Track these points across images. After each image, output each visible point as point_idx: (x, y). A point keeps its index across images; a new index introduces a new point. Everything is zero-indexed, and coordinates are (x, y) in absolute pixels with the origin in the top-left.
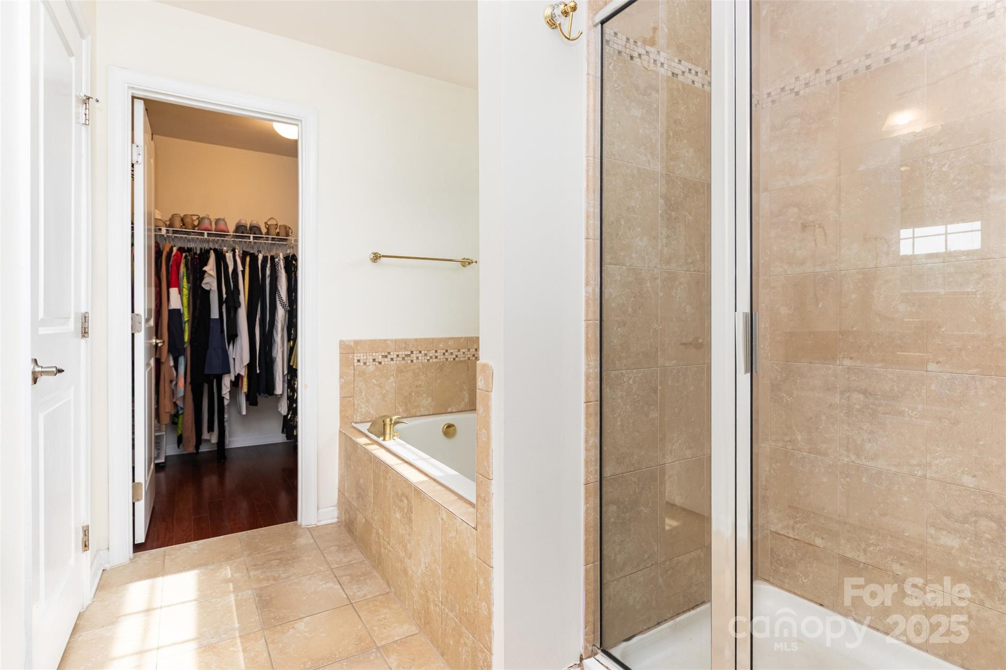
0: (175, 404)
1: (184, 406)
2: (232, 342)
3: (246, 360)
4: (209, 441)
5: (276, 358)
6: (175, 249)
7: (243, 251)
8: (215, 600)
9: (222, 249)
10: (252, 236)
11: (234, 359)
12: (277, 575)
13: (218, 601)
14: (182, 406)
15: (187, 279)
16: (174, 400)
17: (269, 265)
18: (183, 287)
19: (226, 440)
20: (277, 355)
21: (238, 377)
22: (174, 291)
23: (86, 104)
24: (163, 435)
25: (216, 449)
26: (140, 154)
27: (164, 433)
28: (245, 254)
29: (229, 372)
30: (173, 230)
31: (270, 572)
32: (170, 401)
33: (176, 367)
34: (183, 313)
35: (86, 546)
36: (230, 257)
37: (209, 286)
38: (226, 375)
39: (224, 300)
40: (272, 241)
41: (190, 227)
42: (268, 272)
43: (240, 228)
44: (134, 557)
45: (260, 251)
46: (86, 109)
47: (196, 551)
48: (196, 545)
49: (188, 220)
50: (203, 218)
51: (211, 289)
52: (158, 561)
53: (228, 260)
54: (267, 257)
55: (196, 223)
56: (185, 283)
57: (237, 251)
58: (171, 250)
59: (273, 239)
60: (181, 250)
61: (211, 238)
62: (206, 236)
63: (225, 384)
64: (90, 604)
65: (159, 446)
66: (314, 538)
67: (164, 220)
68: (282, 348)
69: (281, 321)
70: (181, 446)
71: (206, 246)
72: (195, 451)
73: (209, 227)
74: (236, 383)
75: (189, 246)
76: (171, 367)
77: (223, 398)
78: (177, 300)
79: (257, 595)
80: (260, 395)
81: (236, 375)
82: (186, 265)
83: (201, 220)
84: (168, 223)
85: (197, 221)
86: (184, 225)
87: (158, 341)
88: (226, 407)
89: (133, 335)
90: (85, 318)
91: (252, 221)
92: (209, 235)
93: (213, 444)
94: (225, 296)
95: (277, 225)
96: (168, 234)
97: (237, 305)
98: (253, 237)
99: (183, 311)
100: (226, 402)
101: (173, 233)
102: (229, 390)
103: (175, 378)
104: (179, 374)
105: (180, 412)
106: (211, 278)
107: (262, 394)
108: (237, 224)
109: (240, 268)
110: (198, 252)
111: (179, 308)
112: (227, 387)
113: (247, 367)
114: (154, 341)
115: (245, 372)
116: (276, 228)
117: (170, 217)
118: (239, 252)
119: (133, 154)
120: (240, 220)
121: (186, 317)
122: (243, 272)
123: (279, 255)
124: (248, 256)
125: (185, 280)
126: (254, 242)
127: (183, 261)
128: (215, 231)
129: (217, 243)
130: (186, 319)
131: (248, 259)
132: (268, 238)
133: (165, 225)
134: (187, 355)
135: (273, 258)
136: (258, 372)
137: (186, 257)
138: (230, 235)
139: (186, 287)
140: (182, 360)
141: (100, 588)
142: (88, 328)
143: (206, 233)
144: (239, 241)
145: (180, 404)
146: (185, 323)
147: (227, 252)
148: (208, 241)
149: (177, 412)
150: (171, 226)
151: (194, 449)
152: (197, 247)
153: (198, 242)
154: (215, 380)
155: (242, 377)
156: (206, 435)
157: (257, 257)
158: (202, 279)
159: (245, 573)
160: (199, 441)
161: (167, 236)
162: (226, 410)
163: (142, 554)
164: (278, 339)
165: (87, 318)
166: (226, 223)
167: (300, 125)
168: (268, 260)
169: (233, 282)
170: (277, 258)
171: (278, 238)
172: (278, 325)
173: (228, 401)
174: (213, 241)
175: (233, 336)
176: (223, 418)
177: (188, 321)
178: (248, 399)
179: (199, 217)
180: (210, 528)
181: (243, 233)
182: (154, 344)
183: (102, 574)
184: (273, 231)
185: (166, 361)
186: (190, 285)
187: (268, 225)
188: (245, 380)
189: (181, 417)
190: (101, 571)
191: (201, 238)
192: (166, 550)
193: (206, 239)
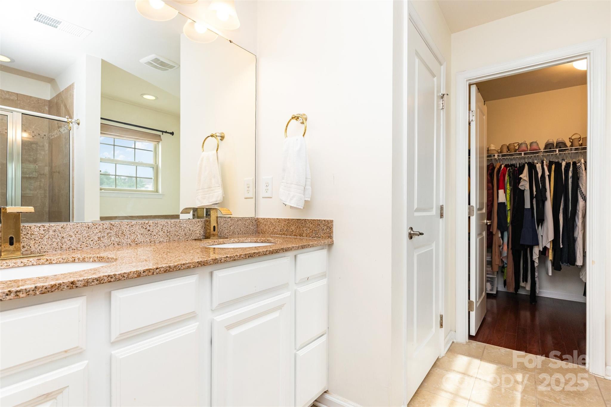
0: (502, 261)
1: (507, 262)
2: (540, 224)
3: (551, 237)
4: (524, 288)
5: (577, 238)
6: (503, 166)
7: (550, 162)
8: (509, 390)
9: (534, 162)
10: (557, 150)
11: (542, 236)
12: (558, 398)
13: (510, 392)
14: (506, 262)
15: (509, 183)
16: (501, 258)
17: (571, 169)
18: (507, 189)
19: (536, 290)
20: (578, 236)
21: (545, 249)
22: (501, 192)
23: (443, 98)
24: (495, 277)
25: (529, 294)
26: (473, 116)
27: (496, 276)
28: (550, 164)
29: (538, 244)
30: (502, 155)
31: (553, 393)
32: (499, 258)
33: (502, 237)
34: (507, 205)
35: (441, 325)
36: (539, 166)
37: (524, 187)
38: (535, 246)
39: (534, 196)
40: (575, 150)
41: (513, 151)
42: (570, 174)
43: (549, 146)
44: (469, 342)
45: (564, 159)
46: (443, 100)
47: (503, 354)
48: (504, 350)
49: (512, 147)
50: (521, 144)
51: (525, 189)
52: (481, 350)
53: (538, 169)
54: (570, 163)
55: (517, 148)
56: (508, 187)
57: (545, 162)
58: (500, 167)
59: (576, 149)
60: (506, 166)
61: (526, 156)
62: (523, 155)
63: (535, 253)
64: (444, 356)
65: (493, 283)
66: (599, 387)
67: (497, 150)
68: (583, 231)
69: (582, 210)
70: (506, 286)
71: (523, 161)
72: (515, 292)
73: (526, 149)
74: (544, 252)
75: (511, 163)
76: (500, 237)
77: (534, 261)
78: (502, 197)
79: (539, 403)
80: (563, 264)
81: (543, 247)
82: (509, 175)
83: (520, 145)
84: (499, 151)
85: (518, 146)
86: (509, 150)
87: (488, 221)
88: (536, 268)
89: (469, 218)
90: (442, 208)
91: (557, 139)
92: (525, 154)
93: (528, 291)
94: (535, 193)
95: (580, 138)
96: (499, 158)
97: (545, 199)
98: (559, 150)
99: (507, 204)
100: (536, 265)
101: (502, 156)
102: (538, 257)
103: (502, 245)
104: (504, 242)
105: (505, 266)
106: (525, 182)
107: (564, 263)
108: (547, 143)
109: (547, 173)
110: (518, 166)
111: (504, 202)
112: (536, 254)
113: (552, 243)
114: (486, 221)
115: (550, 246)
116: (580, 141)
117: (500, 147)
118: (546, 162)
119: (470, 117)
120: (548, 140)
121: (508, 208)
122: (549, 176)
123: (581, 161)
124: (554, 165)
125: (508, 184)
126: (560, 154)
127: (507, 173)
128: (529, 151)
129: (530, 158)
130: (509, 209)
131: (553, 167)
132: (572, 149)
133: (497, 152)
134: (509, 231)
135: (575, 164)
136: (561, 246)
137: (509, 169)
138: (541, 152)
139: (509, 188)
140: (506, 234)
141: (449, 350)
142: (443, 213)
143: (523, 153)
144: (547, 155)
145: (505, 261)
146: (508, 211)
147: (537, 163)
148: (524, 158)
149: (504, 266)
150: (501, 152)
151: (514, 290)
152: (517, 162)
153: (517, 160)
154: (528, 249)
155: (548, 249)
156: (522, 284)
157: (561, 164)
158: (519, 183)
159: (533, 383)
160: (517, 287)
161: (498, 159)
162: (536, 270)
163: (474, 342)
164: (579, 224)
165: (443, 208)
166: (538, 144)
167: (588, 58)
168: (570, 165)
169: (541, 183)
170: (579, 163)
171: (581, 148)
172: (579, 213)
173: (538, 264)
174: (528, 158)
175: (541, 220)
176: (534, 275)
177: (510, 209)
178: (553, 264)
179: (519, 144)
180: (516, 344)
181: (550, 149)
182: (486, 223)
183: (452, 344)
184: (576, 143)
185: (496, 233)
186: (511, 187)
187: (572, 139)
188: (551, 251)
189: (506, 268)
190: (451, 342)
191: (520, 157)
192: (486, 346)
193: (523, 157)
